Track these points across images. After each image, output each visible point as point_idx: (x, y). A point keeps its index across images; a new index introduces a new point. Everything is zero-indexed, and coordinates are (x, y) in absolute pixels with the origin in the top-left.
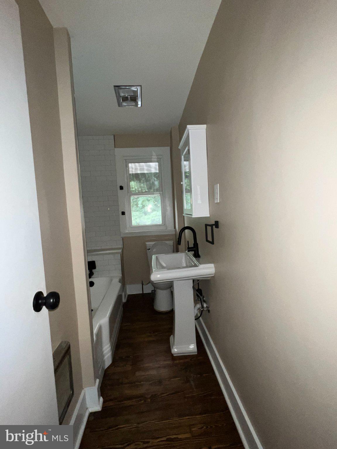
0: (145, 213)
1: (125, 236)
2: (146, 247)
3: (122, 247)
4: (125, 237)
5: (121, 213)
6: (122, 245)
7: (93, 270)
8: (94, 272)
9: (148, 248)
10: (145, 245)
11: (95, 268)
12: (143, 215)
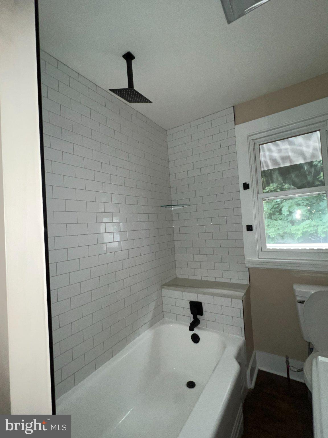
0: (293, 223)
1: (253, 266)
2: (294, 296)
3: (249, 283)
4: (252, 268)
5: (245, 228)
6: (249, 281)
7: (199, 317)
8: (200, 320)
9: (298, 299)
10: (293, 291)
11: (201, 314)
12: (289, 225)
